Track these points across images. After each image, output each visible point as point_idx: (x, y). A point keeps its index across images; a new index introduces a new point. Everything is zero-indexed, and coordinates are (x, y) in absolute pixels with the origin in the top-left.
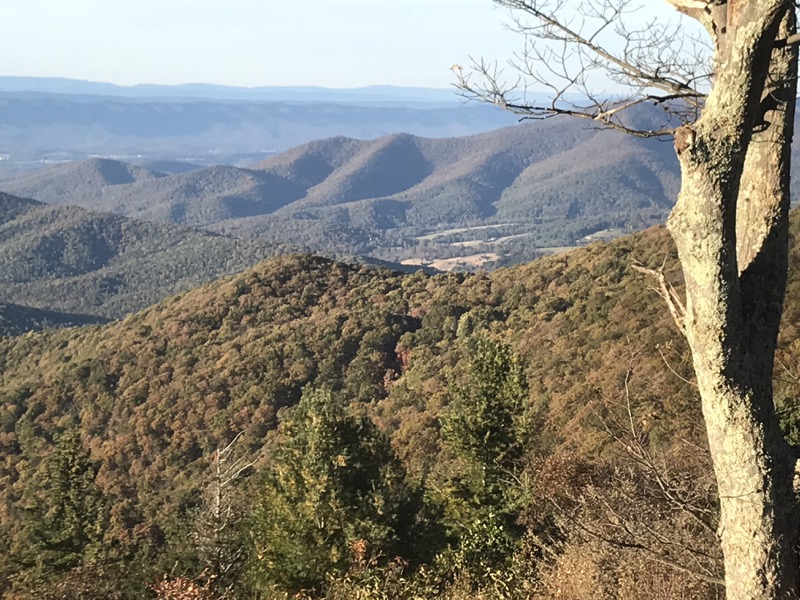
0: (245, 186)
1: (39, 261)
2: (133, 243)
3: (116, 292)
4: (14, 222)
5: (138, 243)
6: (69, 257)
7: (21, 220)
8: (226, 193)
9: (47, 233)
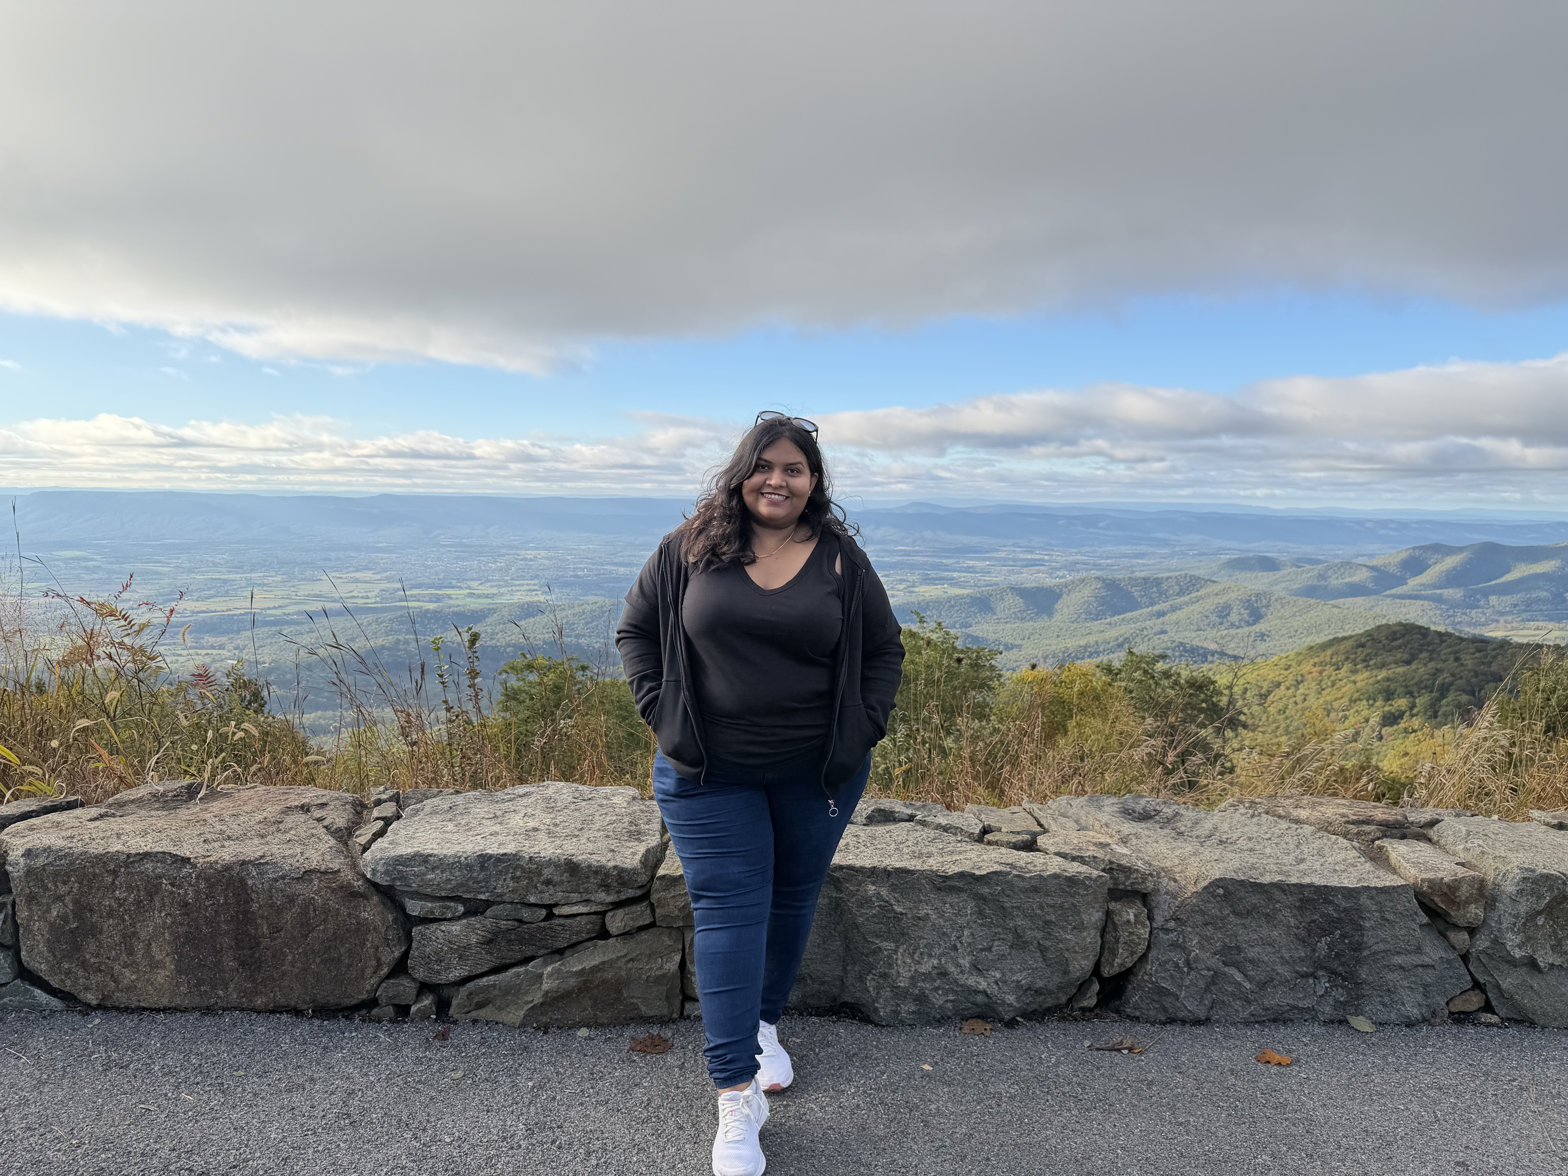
0: (1361, 576)
1: (1214, 618)
2: (1279, 611)
3: (1265, 641)
4: (1199, 594)
5: (1282, 611)
6: (1234, 617)
7: (1202, 592)
8: (1347, 580)
9: (1220, 601)
